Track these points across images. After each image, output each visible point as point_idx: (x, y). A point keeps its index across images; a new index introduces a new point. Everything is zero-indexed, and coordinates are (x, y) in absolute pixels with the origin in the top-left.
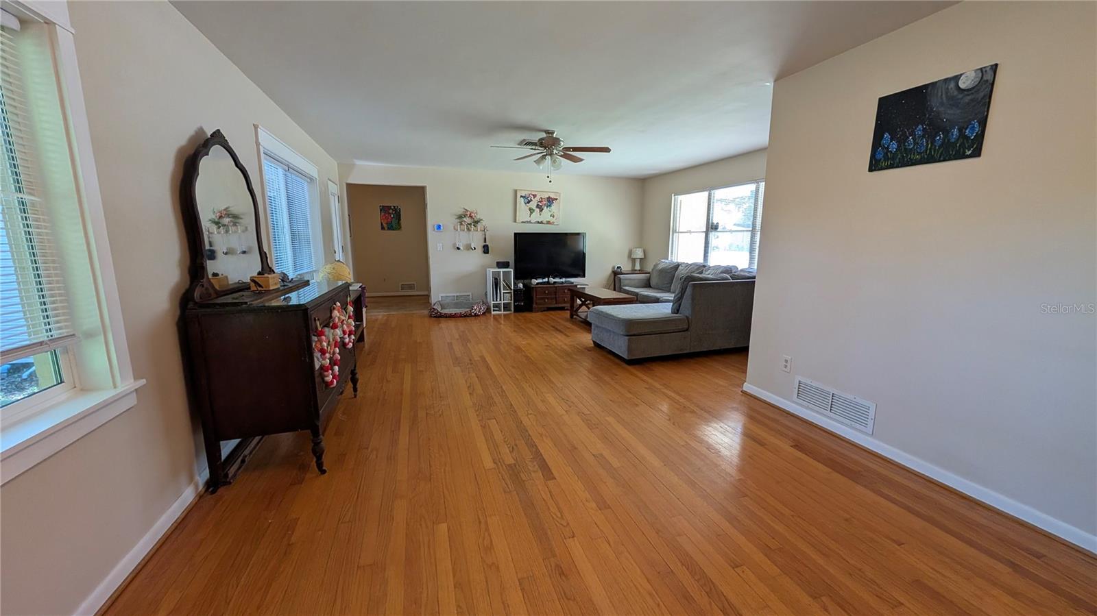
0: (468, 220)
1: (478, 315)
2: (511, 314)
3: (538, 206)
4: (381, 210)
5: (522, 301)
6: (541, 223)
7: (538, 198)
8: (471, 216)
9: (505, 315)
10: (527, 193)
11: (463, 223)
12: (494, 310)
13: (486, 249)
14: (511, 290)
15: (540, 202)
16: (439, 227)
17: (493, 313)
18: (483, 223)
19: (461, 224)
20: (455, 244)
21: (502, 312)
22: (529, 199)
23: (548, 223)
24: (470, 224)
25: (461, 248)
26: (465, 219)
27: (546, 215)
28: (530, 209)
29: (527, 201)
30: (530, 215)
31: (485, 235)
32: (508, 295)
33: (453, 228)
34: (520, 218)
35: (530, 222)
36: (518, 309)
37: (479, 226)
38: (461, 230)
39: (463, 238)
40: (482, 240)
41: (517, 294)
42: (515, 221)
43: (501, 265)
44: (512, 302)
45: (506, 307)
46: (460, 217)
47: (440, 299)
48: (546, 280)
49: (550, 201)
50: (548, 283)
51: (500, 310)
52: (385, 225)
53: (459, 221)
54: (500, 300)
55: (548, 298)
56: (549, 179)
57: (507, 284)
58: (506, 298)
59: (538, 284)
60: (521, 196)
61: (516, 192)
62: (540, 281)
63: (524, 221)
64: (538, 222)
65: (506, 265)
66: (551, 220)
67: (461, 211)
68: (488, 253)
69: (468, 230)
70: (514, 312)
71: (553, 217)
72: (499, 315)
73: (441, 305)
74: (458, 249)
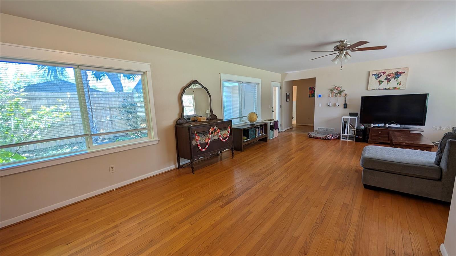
0: (337, 91)
1: (330, 140)
2: (354, 142)
3: (386, 79)
4: (309, 89)
5: (361, 136)
6: (389, 89)
7: (387, 74)
8: (337, 89)
9: (349, 142)
10: (378, 72)
11: (333, 93)
12: (342, 138)
13: (345, 106)
14: (355, 129)
15: (389, 76)
16: (320, 96)
17: (341, 139)
18: (345, 92)
19: (332, 93)
20: (328, 104)
21: (348, 140)
22: (379, 75)
23: (395, 88)
24: (337, 93)
25: (330, 106)
26: (333, 91)
27: (393, 83)
28: (379, 82)
29: (377, 76)
30: (379, 85)
31: (346, 98)
32: (353, 132)
33: (327, 95)
34: (371, 87)
35: (379, 89)
36: (358, 140)
37: (342, 94)
38: (331, 97)
39: (333, 100)
40: (344, 101)
41: (358, 131)
42: (367, 89)
43: (351, 114)
44: (355, 135)
45: (351, 138)
46: (332, 90)
47: (318, 130)
48: (383, 125)
49: (398, 74)
50: (384, 127)
51: (347, 139)
52: (310, 95)
53: (330, 92)
54: (347, 134)
55: (381, 137)
56: (341, 68)
57: (352, 125)
58: (350, 132)
59: (374, 127)
60: (373, 75)
61: (369, 72)
62: (377, 125)
63: (373, 89)
64: (386, 89)
65: (355, 114)
66: (398, 86)
67: (332, 87)
68: (346, 108)
69: (336, 96)
70: (356, 141)
71: (400, 84)
72: (346, 142)
73: (317, 132)
74: (329, 106)
